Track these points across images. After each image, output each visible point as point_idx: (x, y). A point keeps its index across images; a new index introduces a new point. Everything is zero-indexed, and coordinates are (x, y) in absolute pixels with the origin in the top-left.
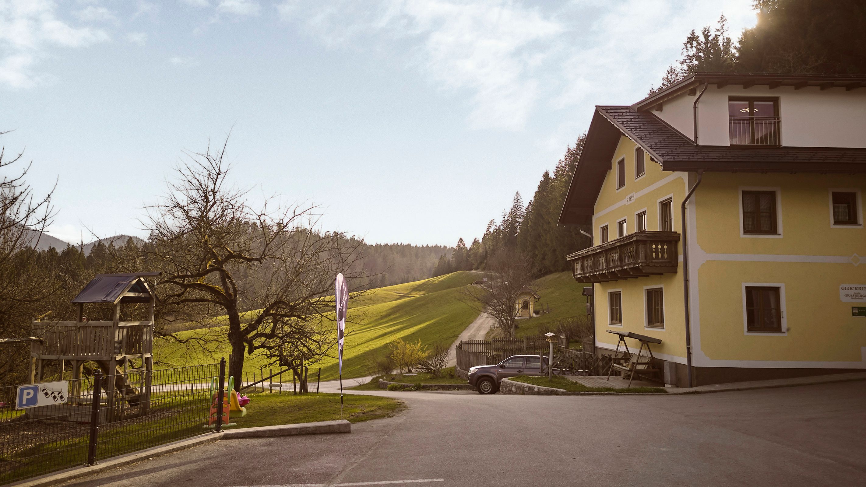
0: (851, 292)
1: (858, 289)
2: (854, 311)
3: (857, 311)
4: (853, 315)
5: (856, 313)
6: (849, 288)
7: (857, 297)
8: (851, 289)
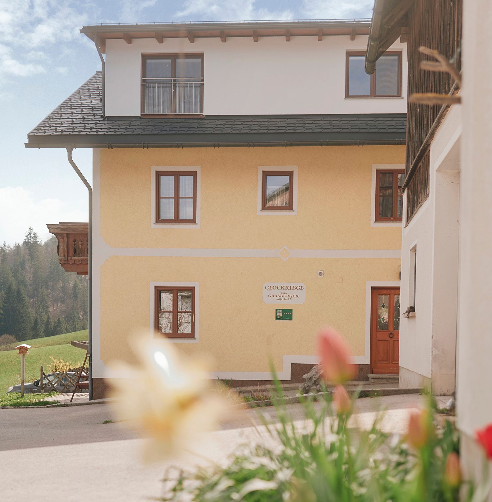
0: (276, 292)
1: (284, 288)
2: (278, 314)
3: (281, 315)
4: (277, 318)
5: (280, 317)
6: (275, 288)
7: (283, 298)
8: (277, 288)
